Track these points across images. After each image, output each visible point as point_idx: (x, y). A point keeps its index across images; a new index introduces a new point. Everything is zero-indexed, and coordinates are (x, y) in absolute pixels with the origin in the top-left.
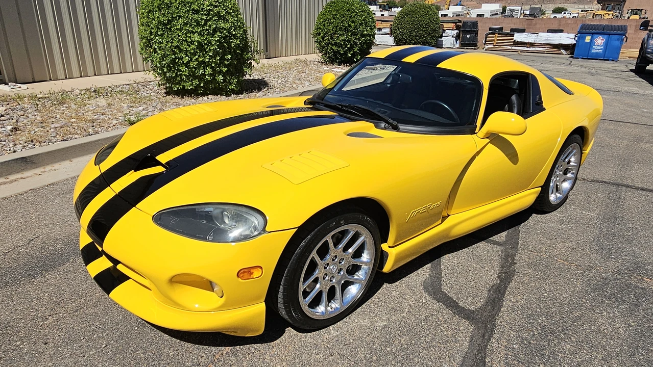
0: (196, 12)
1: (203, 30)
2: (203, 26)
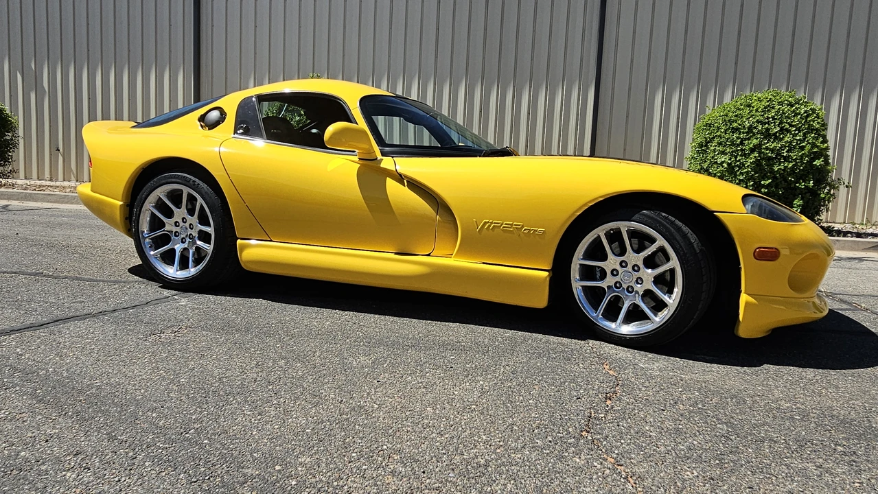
0: (735, 130)
1: (738, 151)
2: (738, 145)
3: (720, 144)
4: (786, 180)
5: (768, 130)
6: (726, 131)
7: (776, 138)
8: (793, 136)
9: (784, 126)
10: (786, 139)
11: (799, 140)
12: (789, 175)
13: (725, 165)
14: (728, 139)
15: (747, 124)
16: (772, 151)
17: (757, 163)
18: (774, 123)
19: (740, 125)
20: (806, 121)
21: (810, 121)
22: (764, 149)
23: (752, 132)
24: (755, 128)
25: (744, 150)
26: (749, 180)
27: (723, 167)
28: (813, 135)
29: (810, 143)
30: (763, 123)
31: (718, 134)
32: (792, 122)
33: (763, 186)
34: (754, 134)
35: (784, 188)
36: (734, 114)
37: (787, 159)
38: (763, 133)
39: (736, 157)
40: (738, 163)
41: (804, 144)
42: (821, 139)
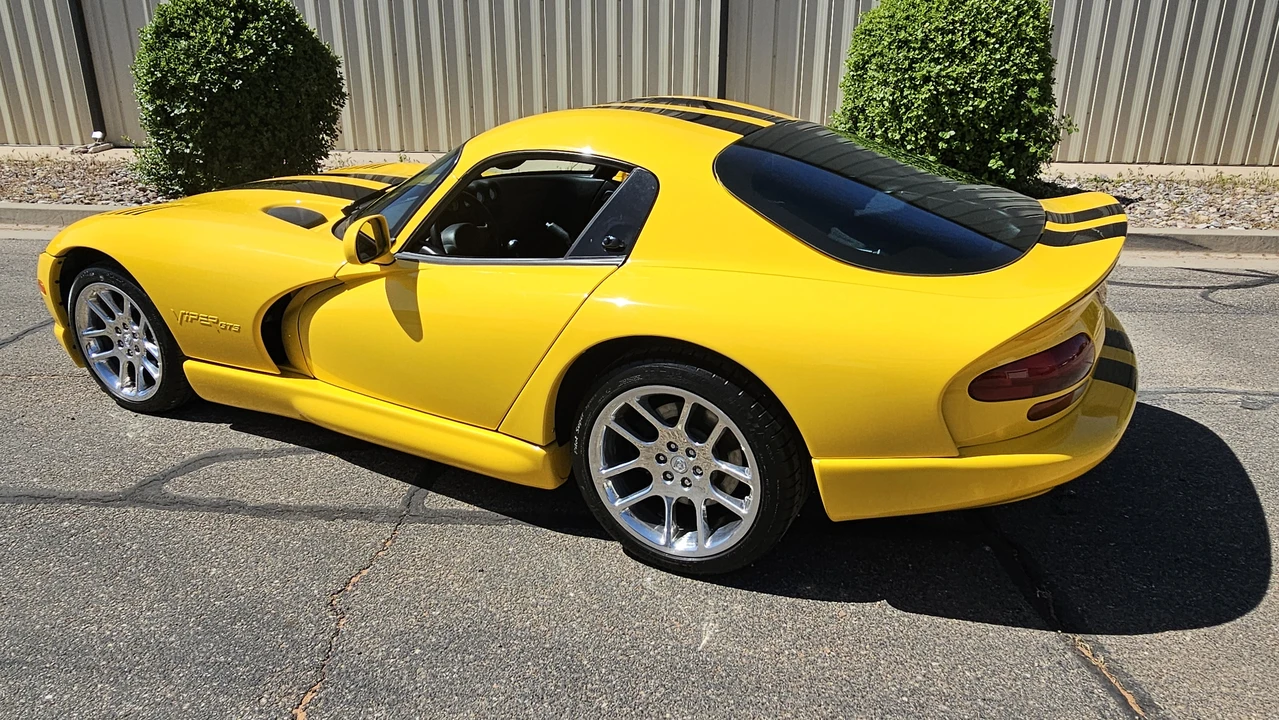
0: (903, 44)
1: (905, 80)
2: (906, 70)
3: (881, 67)
4: (975, 127)
5: (952, 43)
6: (890, 44)
7: (964, 57)
8: (991, 53)
9: (978, 36)
10: (980, 59)
11: (1000, 60)
12: (981, 119)
13: (886, 103)
14: (892, 59)
15: (920, 36)
16: (956, 81)
17: (934, 101)
18: (963, 31)
19: (911, 35)
20: (1015, 25)
21: (1021, 25)
22: (944, 77)
23: (927, 48)
24: (932, 40)
25: (914, 78)
26: (921, 128)
27: (884, 106)
28: (1024, 50)
29: (1015, 64)
30: (943, 31)
31: (879, 49)
32: (991, 28)
33: (942, 139)
34: (930, 51)
35: (974, 142)
36: (904, 15)
37: (978, 93)
38: (943, 50)
39: (902, 92)
40: (905, 101)
41: (1007, 67)
42: (1035, 58)
